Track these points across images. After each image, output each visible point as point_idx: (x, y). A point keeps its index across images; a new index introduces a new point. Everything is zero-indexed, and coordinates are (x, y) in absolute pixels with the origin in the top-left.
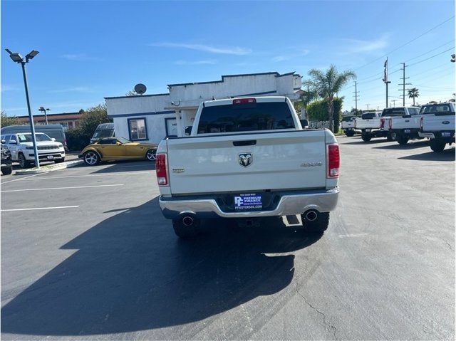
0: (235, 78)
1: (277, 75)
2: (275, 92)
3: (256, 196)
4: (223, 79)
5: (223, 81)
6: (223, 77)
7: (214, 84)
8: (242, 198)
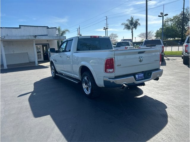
0: (27, 27)
1: (48, 28)
2: (47, 35)
3: (142, 74)
4: (20, 27)
5: (20, 28)
6: (20, 26)
7: (15, 29)
8: (138, 75)
